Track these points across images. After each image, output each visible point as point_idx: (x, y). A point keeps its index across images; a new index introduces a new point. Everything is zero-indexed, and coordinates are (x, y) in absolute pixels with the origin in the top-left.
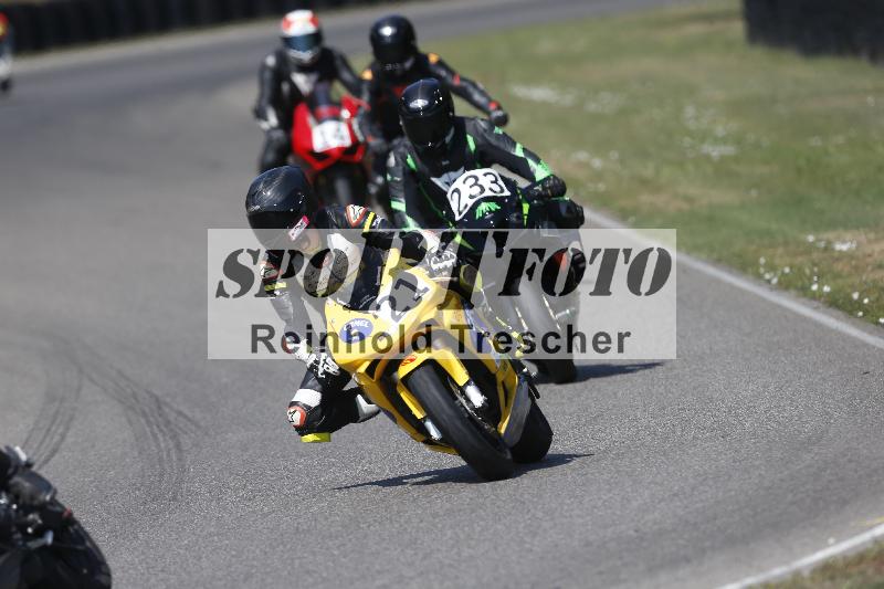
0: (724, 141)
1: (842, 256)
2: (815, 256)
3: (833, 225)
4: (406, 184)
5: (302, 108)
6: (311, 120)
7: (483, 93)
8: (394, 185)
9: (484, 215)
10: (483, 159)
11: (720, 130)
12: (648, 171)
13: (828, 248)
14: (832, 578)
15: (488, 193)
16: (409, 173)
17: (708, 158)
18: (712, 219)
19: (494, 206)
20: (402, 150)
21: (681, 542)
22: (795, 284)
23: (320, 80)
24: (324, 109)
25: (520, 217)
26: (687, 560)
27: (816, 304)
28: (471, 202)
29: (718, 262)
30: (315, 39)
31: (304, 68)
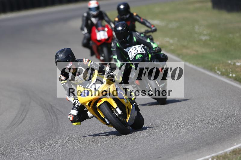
0: (206, 35)
1: (238, 66)
2: (231, 67)
3: (235, 58)
4: (117, 51)
5: (94, 28)
6: (96, 31)
7: (149, 23)
8: (113, 51)
9: (138, 58)
10: (138, 43)
11: (205, 32)
12: (185, 43)
13: (234, 64)
14: (235, 154)
15: (139, 52)
16: (117, 48)
17: (202, 40)
18: (203, 56)
19: (141, 56)
20: (115, 41)
21: (194, 144)
22: (225, 74)
23: (99, 20)
24: (100, 28)
25: (148, 58)
26: (196, 149)
27: (231, 79)
28: (134, 55)
29: (204, 68)
30: (98, 8)
31: (94, 17)
